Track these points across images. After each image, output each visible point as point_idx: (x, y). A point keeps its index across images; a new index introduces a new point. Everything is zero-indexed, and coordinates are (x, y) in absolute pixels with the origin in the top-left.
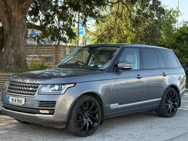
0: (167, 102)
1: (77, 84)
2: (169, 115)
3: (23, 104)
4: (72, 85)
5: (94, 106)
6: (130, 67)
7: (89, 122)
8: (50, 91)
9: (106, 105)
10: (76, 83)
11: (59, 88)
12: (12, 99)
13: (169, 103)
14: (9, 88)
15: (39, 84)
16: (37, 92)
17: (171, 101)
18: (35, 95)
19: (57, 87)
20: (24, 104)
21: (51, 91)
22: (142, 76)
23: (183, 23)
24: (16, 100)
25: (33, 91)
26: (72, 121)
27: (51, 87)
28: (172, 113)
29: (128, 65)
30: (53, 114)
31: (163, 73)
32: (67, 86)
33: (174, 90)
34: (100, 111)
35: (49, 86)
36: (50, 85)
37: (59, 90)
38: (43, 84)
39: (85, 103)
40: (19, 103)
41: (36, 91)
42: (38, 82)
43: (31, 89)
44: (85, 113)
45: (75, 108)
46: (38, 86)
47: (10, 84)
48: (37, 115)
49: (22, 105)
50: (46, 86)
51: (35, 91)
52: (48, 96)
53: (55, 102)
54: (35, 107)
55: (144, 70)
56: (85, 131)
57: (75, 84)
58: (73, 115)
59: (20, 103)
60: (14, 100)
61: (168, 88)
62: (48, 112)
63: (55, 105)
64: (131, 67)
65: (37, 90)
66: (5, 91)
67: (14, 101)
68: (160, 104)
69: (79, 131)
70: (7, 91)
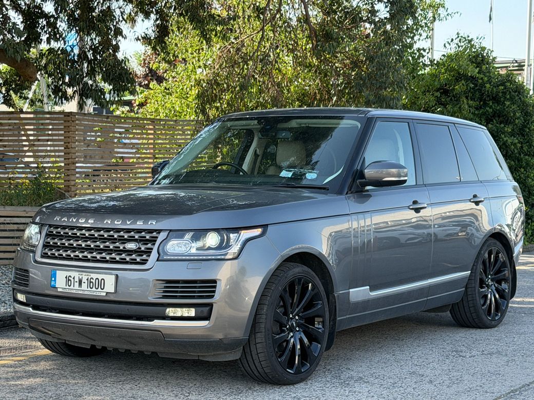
0: (482, 283)
1: (269, 227)
2: (489, 322)
3: (107, 293)
4: (258, 232)
5: (313, 293)
6: (400, 176)
7: (301, 341)
8: (194, 251)
9: (339, 292)
10: (267, 225)
11: (222, 241)
12: (68, 279)
13: (488, 286)
14: (46, 245)
15: (155, 230)
16: (154, 254)
17: (492, 280)
18: (149, 263)
19: (212, 239)
20: (113, 291)
21: (198, 249)
22: (426, 206)
23: (457, 41)
24: (84, 280)
25: (138, 252)
26: (260, 337)
27: (196, 238)
28: (497, 315)
29: (394, 171)
30: (207, 318)
31: (472, 197)
32: (245, 234)
33: (499, 245)
34: (326, 309)
35: (188, 236)
36: (191, 234)
37: (220, 247)
38: (171, 231)
39: (292, 285)
40: (94, 289)
41: (151, 252)
42: (153, 224)
43: (131, 246)
44: (291, 316)
45: (268, 300)
46: (157, 237)
47: (48, 235)
48: (157, 323)
49: (104, 294)
50: (182, 237)
51: (148, 252)
52: (191, 265)
53: (215, 281)
54: (151, 299)
55: (425, 185)
56: (291, 368)
57: (265, 227)
58: (263, 320)
59: (99, 289)
60: (77, 279)
61: (485, 242)
62: (192, 312)
63: (214, 292)
64: (402, 179)
65: (152, 249)
66: (34, 257)
67: (77, 284)
68: (466, 287)
69: (279, 369)
70: (42, 257)
